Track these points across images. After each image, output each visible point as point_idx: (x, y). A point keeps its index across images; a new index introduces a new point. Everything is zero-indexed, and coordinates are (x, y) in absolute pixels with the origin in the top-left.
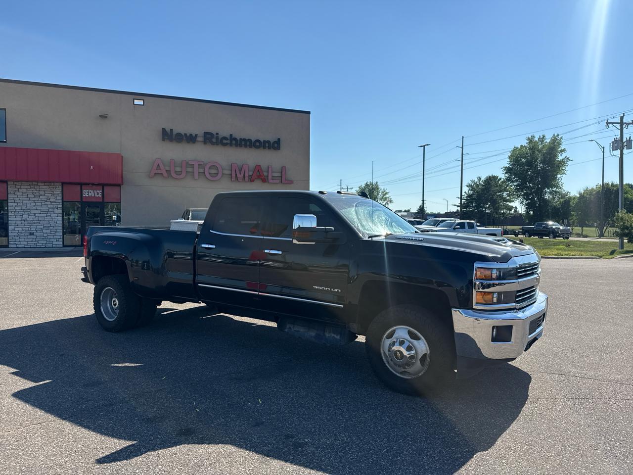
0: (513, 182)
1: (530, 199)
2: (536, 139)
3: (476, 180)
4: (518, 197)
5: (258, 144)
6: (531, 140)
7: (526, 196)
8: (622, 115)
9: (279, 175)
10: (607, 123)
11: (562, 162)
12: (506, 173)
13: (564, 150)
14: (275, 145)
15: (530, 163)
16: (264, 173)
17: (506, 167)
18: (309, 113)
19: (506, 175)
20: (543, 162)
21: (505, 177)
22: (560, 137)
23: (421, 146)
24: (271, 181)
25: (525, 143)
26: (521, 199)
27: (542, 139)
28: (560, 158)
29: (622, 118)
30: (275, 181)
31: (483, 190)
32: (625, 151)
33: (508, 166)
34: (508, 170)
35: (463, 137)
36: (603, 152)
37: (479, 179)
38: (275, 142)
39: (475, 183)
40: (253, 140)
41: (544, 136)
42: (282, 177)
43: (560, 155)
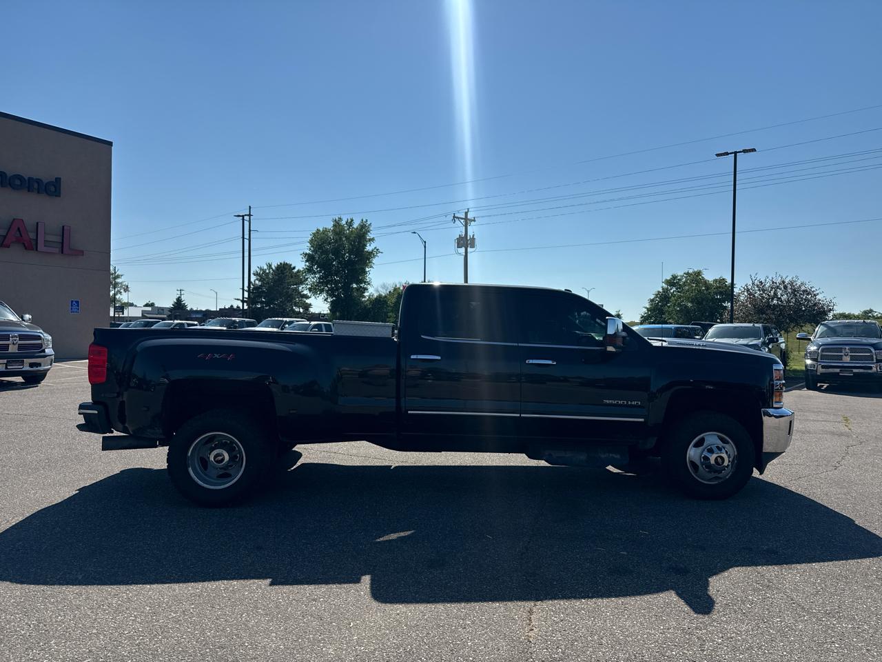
0: (315, 273)
1: (335, 296)
2: (344, 222)
3: (265, 267)
4: (322, 291)
5: (18, 182)
6: (337, 223)
7: (331, 293)
8: (467, 211)
9: (59, 239)
10: (454, 217)
11: (371, 253)
12: (307, 261)
13: (372, 240)
14: (52, 188)
15: (337, 252)
16: (29, 234)
17: (306, 254)
18: (110, 144)
19: (307, 264)
20: (351, 252)
21: (305, 265)
22: (369, 223)
23: (239, 216)
24: (45, 249)
25: (330, 226)
26: (324, 295)
27: (350, 223)
28: (369, 248)
29: (466, 213)
30: (50, 250)
31: (275, 281)
32: (469, 249)
33: (308, 252)
34: (310, 258)
35: (250, 207)
36: (425, 247)
37: (270, 266)
38: (49, 183)
39: (264, 271)
40: (9, 173)
41: (352, 220)
42: (62, 243)
43: (368, 245)
